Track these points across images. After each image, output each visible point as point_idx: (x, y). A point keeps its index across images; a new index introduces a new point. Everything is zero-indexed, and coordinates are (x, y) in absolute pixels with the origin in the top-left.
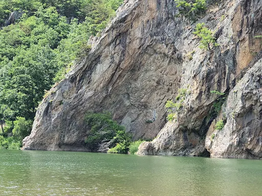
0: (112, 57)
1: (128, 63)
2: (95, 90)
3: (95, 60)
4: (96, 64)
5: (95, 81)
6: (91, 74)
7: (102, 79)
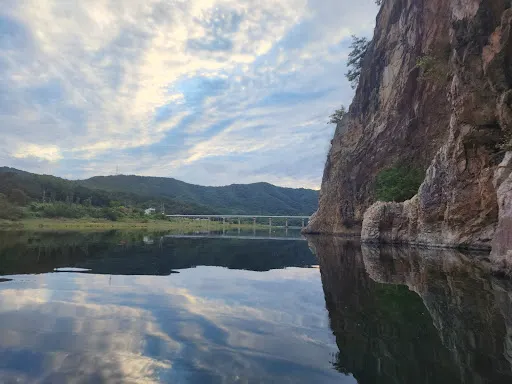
0: (404, 41)
1: (432, 35)
2: (389, 118)
3: (378, 61)
4: (381, 69)
5: (386, 101)
6: (377, 92)
7: (395, 92)
